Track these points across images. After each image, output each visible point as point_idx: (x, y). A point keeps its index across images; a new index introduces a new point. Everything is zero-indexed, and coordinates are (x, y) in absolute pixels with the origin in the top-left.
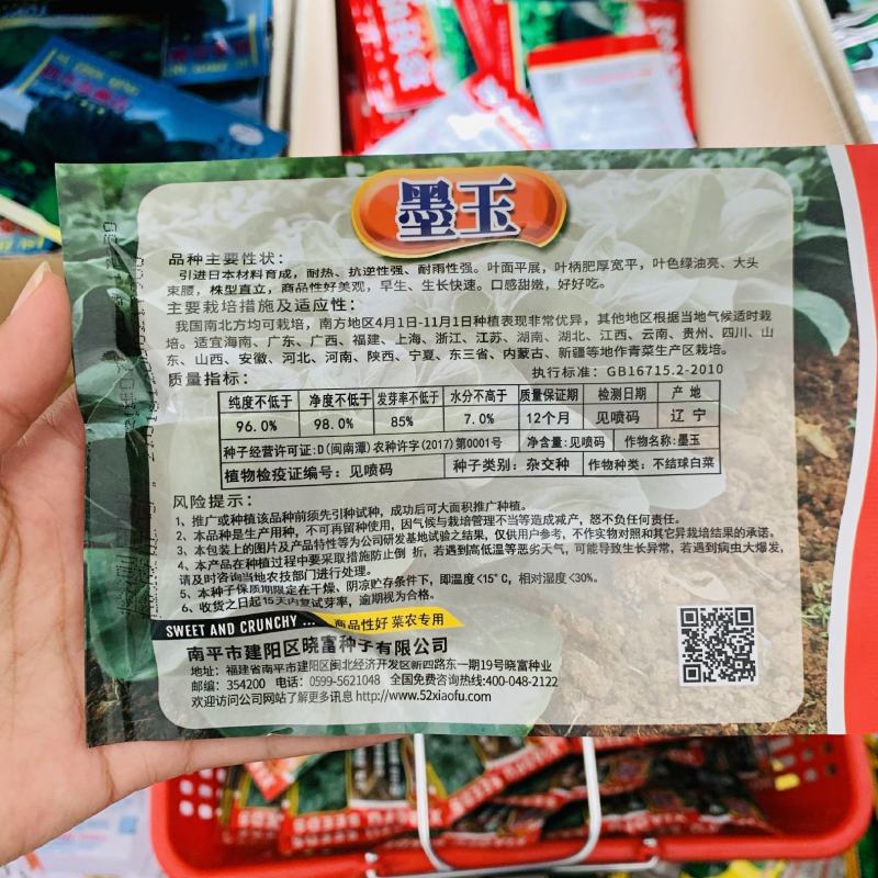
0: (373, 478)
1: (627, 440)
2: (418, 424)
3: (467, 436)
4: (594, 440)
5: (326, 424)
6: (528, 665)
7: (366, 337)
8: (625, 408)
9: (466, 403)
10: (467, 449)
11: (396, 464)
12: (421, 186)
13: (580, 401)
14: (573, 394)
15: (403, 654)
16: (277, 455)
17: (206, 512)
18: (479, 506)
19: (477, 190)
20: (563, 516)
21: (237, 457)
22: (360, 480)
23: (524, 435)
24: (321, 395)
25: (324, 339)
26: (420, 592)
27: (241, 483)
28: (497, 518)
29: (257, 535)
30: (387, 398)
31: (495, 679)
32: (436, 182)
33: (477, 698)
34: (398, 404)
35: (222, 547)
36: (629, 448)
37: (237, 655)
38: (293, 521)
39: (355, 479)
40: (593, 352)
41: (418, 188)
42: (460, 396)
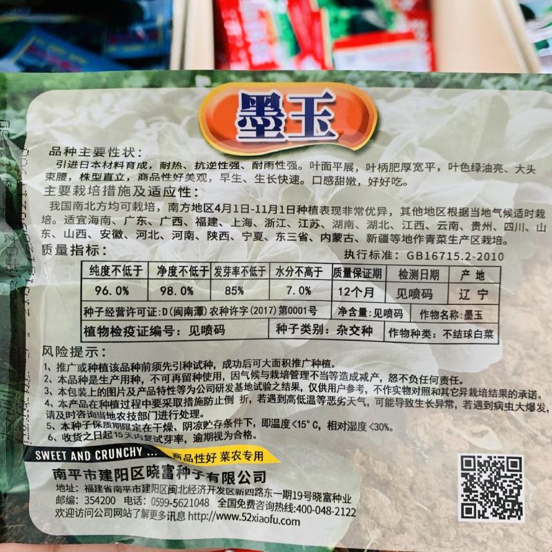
0: (209, 337)
1: (421, 314)
2: (248, 293)
3: (288, 304)
4: (394, 312)
5: (170, 290)
6: (332, 498)
7: (207, 220)
8: (421, 287)
9: (289, 277)
10: (288, 315)
11: (228, 325)
12: (257, 97)
13: (383, 278)
14: (377, 273)
15: (229, 483)
16: (128, 315)
17: (67, 360)
18: (297, 362)
19: (303, 101)
20: (366, 374)
21: (95, 315)
22: (197, 338)
23: (336, 306)
24: (167, 266)
25: (172, 219)
26: (245, 432)
27: (97, 338)
28: (311, 374)
29: (109, 382)
30: (223, 271)
31: (304, 508)
32: (270, 93)
33: (288, 522)
34: (231, 276)
35: (80, 389)
36: (423, 320)
37: (93, 477)
38: (140, 371)
39: (193, 337)
40: (396, 238)
41: (255, 98)
42: (284, 271)
